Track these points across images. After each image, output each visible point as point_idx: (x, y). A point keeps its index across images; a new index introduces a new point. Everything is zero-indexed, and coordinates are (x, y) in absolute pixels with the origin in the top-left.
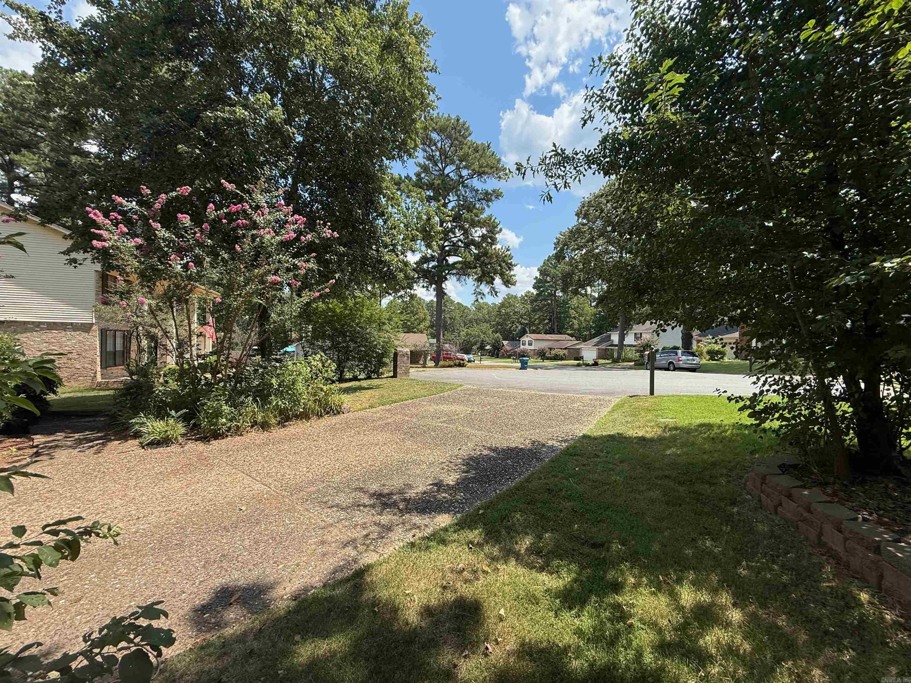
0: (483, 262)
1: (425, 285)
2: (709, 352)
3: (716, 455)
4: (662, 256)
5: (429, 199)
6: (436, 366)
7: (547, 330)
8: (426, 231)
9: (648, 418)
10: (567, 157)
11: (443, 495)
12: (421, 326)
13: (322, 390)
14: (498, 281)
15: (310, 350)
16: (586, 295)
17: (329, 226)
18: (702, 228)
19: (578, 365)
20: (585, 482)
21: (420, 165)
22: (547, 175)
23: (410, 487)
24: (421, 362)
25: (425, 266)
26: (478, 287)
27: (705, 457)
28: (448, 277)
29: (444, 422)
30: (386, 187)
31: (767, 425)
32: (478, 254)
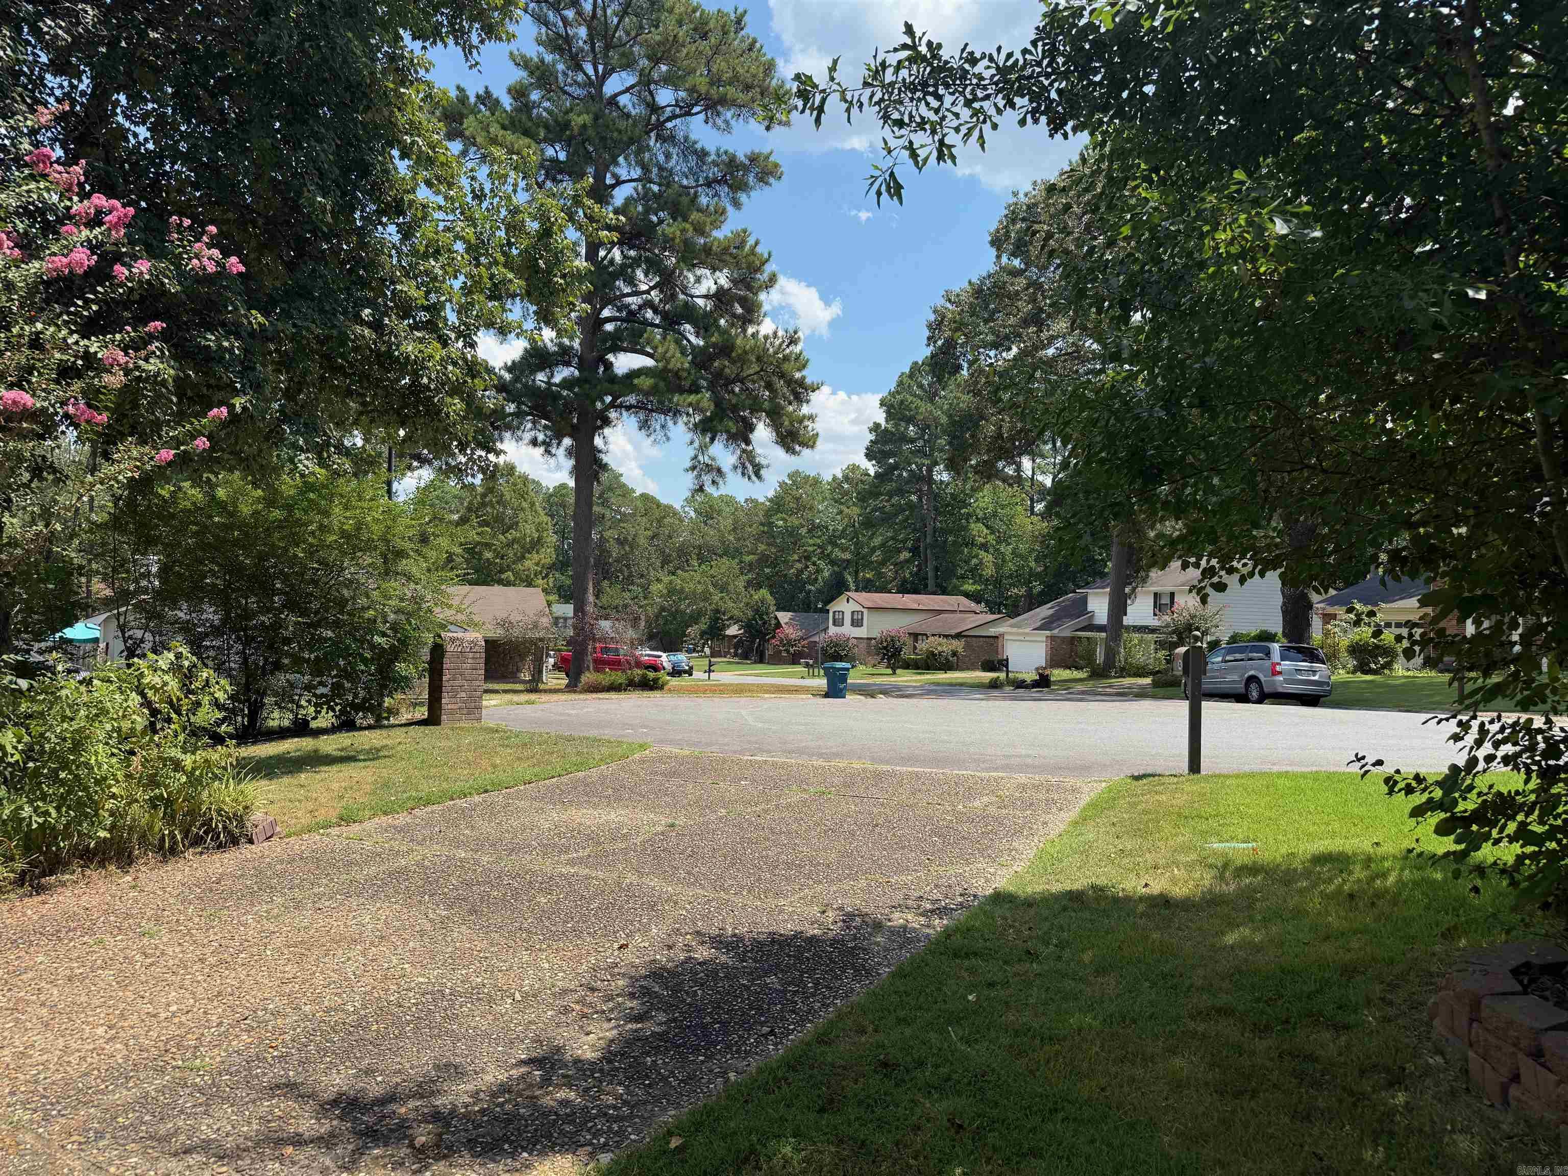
0: (719, 374)
1: (541, 437)
2: (1356, 650)
3: (1355, 945)
4: (1206, 371)
5: (554, 170)
6: (572, 687)
7: (904, 581)
8: (536, 269)
9: (1180, 839)
10: (944, 67)
11: (561, 1095)
12: (528, 563)
13: (177, 766)
14: (762, 433)
15: (148, 636)
16: (1018, 479)
17: (212, 237)
18: (1311, 298)
19: (994, 685)
20: (993, 1034)
21: (524, 63)
22: (886, 117)
23: (454, 1071)
24: (526, 676)
25: (541, 377)
26: (703, 448)
27: (1328, 949)
28: (613, 414)
29: (580, 861)
30: (411, 123)
31: (1486, 853)
32: (703, 350)
